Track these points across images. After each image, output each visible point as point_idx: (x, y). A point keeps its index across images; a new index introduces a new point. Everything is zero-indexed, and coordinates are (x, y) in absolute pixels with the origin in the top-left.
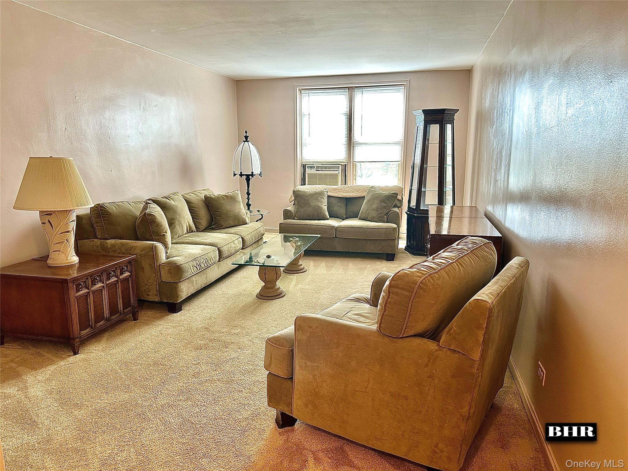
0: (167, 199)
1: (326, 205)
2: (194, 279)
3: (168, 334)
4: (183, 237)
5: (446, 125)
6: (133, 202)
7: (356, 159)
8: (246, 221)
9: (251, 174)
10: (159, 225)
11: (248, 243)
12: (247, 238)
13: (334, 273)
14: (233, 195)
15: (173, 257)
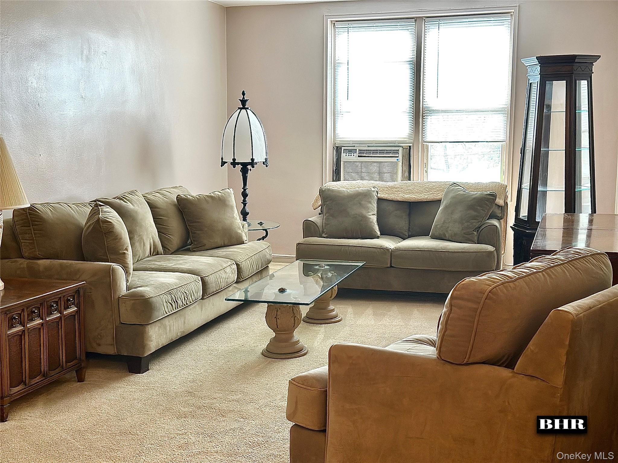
0: (122, 201)
1: (374, 215)
2: (166, 322)
3: (134, 399)
4: (145, 261)
5: (577, 81)
6: (73, 204)
7: (429, 138)
8: (242, 238)
9: (251, 161)
10: (117, 238)
11: (246, 273)
12: (245, 265)
13: (387, 324)
14: (222, 196)
15: (137, 287)
